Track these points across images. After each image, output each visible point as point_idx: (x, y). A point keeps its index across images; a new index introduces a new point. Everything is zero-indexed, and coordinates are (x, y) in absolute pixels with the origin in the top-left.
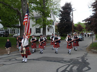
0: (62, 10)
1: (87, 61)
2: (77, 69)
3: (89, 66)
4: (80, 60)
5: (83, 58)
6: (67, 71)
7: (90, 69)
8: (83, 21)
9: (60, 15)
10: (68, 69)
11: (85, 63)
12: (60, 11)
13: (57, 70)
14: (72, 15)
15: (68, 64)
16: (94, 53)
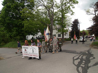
0: (73, 23)
1: (92, 53)
2: (86, 58)
4: (87, 53)
5: (88, 51)
8: (87, 29)
9: (72, 26)
12: (72, 24)
14: (79, 26)
16: (95, 48)
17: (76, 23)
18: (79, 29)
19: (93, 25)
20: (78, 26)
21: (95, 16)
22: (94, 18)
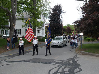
0: (52, 12)
1: (78, 62)
2: (69, 70)
3: (80, 67)
4: (71, 62)
5: (73, 59)
6: (59, 72)
7: (81, 70)
8: (73, 23)
9: (50, 17)
10: (60, 71)
11: (75, 64)
12: (50, 13)
13: (50, 71)
14: (62, 17)
15: (60, 66)
16: (83, 54)
17: (57, 11)
18: (61, 22)
19: (82, 17)
20: (60, 18)
21: (85, 3)
22: (84, 6)
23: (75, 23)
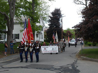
0: (51, 16)
1: (77, 68)
4: (71, 68)
8: (73, 28)
9: (50, 21)
11: (75, 70)
14: (62, 21)
15: (59, 72)
16: (84, 59)
18: (61, 26)
19: (81, 22)
20: (60, 22)
22: (84, 10)
23: (75, 27)
